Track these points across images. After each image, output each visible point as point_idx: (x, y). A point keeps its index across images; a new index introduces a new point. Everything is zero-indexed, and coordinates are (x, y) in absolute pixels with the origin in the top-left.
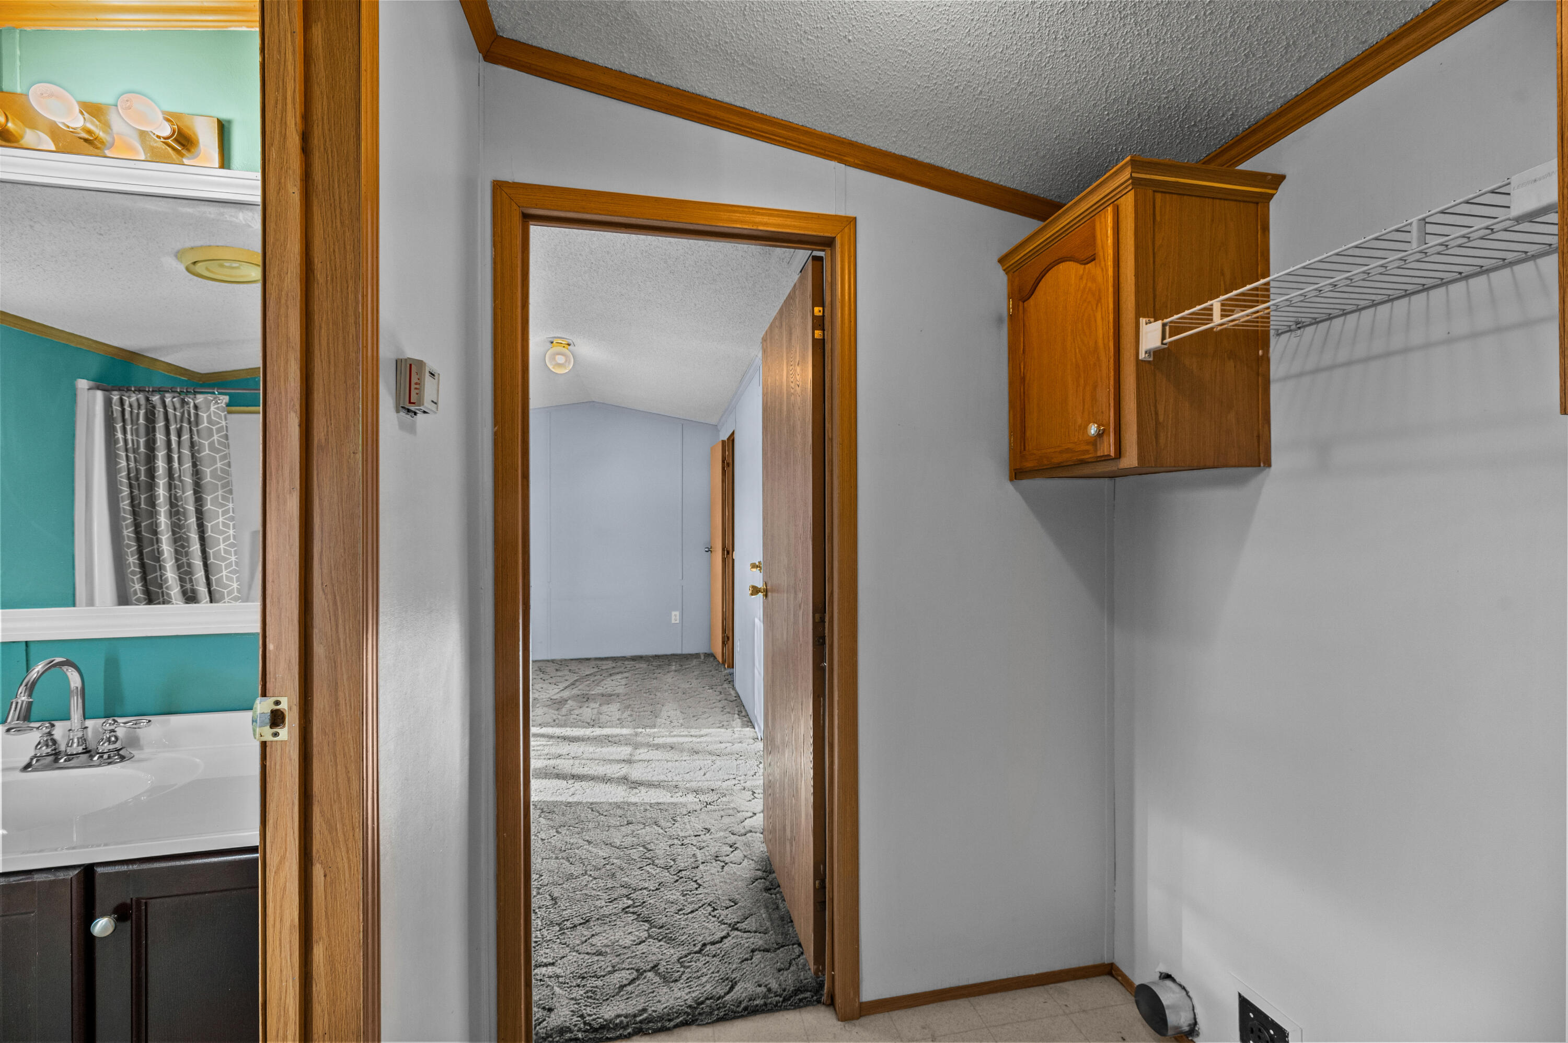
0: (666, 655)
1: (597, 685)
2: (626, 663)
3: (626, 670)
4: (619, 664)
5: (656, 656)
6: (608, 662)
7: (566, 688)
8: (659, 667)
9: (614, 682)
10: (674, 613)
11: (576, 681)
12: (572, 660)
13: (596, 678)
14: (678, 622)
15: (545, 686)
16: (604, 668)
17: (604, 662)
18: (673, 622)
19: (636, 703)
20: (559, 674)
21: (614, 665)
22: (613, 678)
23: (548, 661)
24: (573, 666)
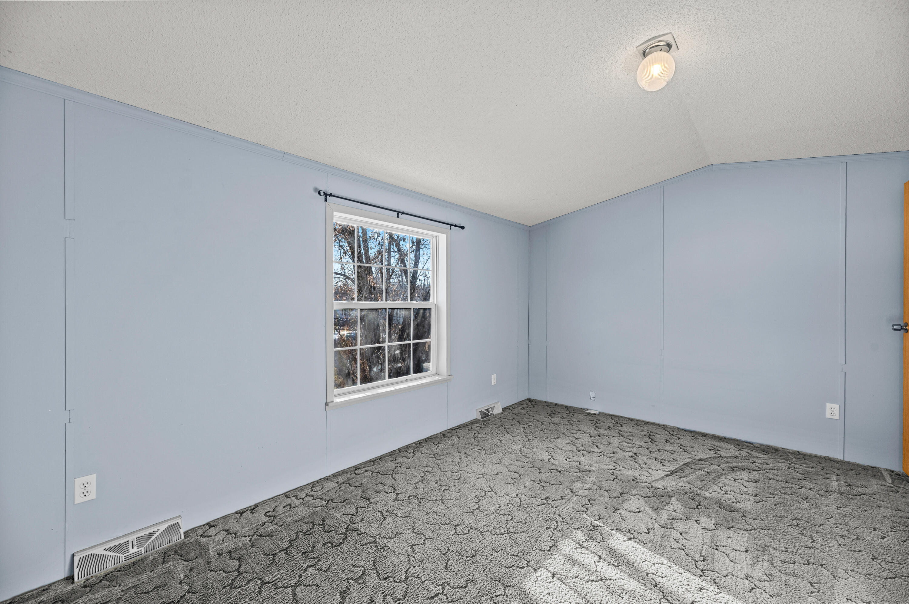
0: (816, 457)
1: (713, 481)
2: (754, 454)
3: (753, 466)
4: (744, 452)
5: (799, 453)
6: (729, 446)
7: (673, 473)
8: (807, 476)
9: (736, 483)
10: (829, 405)
11: (687, 464)
12: (685, 431)
13: (712, 468)
14: (837, 417)
15: (649, 461)
16: (723, 454)
17: (724, 445)
18: (828, 415)
19: (776, 544)
20: (669, 447)
21: (737, 453)
22: (735, 475)
23: (659, 425)
24: (686, 441)
